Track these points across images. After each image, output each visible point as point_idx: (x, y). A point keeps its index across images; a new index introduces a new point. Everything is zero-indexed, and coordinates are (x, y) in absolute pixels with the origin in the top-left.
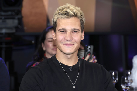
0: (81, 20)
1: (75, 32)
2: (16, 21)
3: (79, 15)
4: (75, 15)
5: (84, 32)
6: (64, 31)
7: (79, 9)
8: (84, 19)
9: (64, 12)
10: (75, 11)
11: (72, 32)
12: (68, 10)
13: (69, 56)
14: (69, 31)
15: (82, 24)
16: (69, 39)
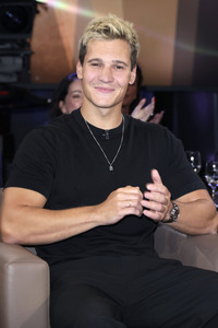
0: (133, 46)
1: (119, 67)
2: (19, 61)
3: (129, 36)
4: (122, 36)
5: (135, 70)
6: (98, 64)
7: (131, 25)
8: (137, 45)
9: (102, 27)
10: (122, 27)
11: (113, 66)
12: (110, 25)
13: (105, 111)
14: (107, 65)
15: (134, 53)
16: (106, 80)
